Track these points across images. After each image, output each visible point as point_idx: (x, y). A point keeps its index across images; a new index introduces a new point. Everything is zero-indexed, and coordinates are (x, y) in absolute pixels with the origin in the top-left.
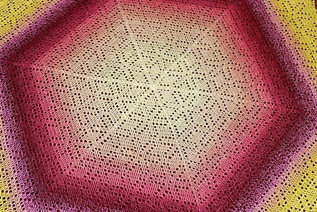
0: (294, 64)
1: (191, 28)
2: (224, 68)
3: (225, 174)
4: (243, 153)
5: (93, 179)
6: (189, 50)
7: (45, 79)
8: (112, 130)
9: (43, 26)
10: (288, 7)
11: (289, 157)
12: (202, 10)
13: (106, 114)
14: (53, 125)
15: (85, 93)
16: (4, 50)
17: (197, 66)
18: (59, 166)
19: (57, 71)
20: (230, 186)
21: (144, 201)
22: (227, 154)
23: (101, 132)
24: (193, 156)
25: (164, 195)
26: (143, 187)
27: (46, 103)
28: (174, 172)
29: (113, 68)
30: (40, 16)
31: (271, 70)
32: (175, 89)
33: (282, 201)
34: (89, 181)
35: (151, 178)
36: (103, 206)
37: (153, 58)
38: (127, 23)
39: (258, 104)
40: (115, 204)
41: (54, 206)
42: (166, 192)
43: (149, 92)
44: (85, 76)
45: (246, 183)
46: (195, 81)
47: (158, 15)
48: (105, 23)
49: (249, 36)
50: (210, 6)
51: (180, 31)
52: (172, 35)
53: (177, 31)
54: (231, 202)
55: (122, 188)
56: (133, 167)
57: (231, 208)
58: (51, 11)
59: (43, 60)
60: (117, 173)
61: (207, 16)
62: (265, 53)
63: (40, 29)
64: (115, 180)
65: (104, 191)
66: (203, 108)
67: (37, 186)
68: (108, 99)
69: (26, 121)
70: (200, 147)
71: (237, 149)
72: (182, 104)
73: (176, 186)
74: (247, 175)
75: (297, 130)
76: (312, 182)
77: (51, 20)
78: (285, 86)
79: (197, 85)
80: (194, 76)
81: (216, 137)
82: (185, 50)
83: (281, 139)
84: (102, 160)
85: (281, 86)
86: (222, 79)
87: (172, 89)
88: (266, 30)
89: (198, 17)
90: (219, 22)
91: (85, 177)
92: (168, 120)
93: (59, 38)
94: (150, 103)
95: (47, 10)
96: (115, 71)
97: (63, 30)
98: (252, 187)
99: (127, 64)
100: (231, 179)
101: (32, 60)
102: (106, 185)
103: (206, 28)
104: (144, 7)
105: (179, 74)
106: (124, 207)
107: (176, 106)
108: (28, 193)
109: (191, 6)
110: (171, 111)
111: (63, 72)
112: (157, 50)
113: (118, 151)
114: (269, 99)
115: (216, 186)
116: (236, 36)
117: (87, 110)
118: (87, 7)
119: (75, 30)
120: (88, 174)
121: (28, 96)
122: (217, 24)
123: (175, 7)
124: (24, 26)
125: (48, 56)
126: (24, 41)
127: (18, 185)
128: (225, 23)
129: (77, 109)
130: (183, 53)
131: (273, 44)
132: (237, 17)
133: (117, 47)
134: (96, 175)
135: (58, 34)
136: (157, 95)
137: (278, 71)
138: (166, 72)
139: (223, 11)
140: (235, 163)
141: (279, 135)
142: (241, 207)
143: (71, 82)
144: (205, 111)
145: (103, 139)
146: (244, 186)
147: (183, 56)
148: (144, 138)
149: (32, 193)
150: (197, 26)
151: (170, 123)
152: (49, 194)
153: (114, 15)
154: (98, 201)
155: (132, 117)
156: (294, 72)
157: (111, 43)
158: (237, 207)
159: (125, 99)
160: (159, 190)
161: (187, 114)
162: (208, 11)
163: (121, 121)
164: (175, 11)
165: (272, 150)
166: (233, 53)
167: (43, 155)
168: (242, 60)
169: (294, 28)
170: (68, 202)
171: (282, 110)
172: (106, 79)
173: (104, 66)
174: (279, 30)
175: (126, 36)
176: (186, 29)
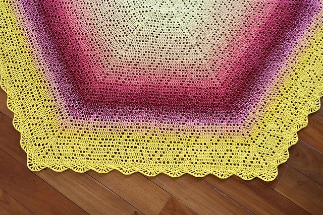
0: (36, 31)
1: (135, 57)
6: (135, 33)
9: (283, 42)
10: (35, 93)
12: (125, 79)
16: (310, 14)
30: (290, 54)
31: (58, 22)
37: (168, 22)
47: (171, 67)
48: (222, 53)
49: (77, 55)
50: (118, 84)
51: (146, 52)
52: (153, 47)
53: (149, 52)
58: (282, 61)
61: (119, 72)
62: (62, 38)
63: (285, 40)
77: (278, 50)
82: (139, 33)
85: (50, 8)
88: (60, 62)
89: (128, 70)
90: (107, 67)
93: (263, 31)
95: (285, 61)
96: (201, 6)
97: (262, 40)
103: (120, 58)
104: (186, 76)
109: (138, 83)
118: (246, 68)
119: (249, 42)
122: (109, 64)
126: (295, 25)
128: (101, 66)
130: (140, 30)
131: (54, 48)
135: (266, 35)
137: (51, 22)
139: (103, 80)
153: (215, 63)
156: (37, 23)
157: (212, 32)
162: (119, 78)
164: (154, 75)
166: (92, 34)
175: (199, 41)
176: (141, 55)
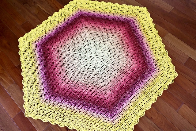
0: (146, 49)
1: (109, 35)
2: (120, 50)
3: (117, 89)
4: (124, 81)
5: (70, 88)
6: (107, 43)
7: (56, 52)
8: (78, 71)
10: (145, 28)
11: (141, 83)
12: (114, 28)
13: (76, 65)
14: (57, 69)
15: (69, 57)
16: (42, 41)
17: (110, 49)
18: (58, 83)
19: (60, 49)
20: (118, 93)
21: (87, 97)
22: (118, 82)
23: (74, 72)
24: (106, 82)
25: (94, 95)
26: (87, 92)
27: (55, 60)
28: (99, 87)
29: (80, 49)
30: (56, 29)
31: (137, 51)
32: (101, 57)
33: (137, 100)
34: (68, 89)
35: (90, 89)
36: (73, 98)
37: (94, 45)
38: (86, 32)
39: (131, 64)
40: (77, 98)
41: (55, 97)
42: (95, 94)
43: (92, 58)
44: (69, 51)
45: (124, 92)
46: (109, 55)
47: (97, 30)
48: (78, 32)
49: (130, 38)
50: (116, 27)
52: (102, 37)
53: (104, 36)
54: (118, 99)
55: (80, 92)
56: (84, 85)
57: (118, 101)
59: (55, 45)
60: (78, 87)
62: (135, 45)
63: (55, 34)
64: (77, 89)
65: (73, 93)
66: (111, 64)
67: (50, 90)
68: (77, 60)
69: (48, 67)
70: (109, 79)
71: (122, 80)
72: (103, 63)
73: (99, 92)
74: (125, 90)
75: (144, 74)
76: (149, 93)
77: (59, 31)
78: (142, 57)
79: (109, 56)
80: (109, 52)
81: (115, 75)
83: (138, 77)
84: (73, 82)
85: (140, 57)
86: (119, 54)
87: (100, 57)
88: (136, 36)
89: (112, 31)
90: (119, 33)
91: (67, 87)
92: (98, 68)
93: (61, 37)
94: (92, 62)
95: (58, 27)
97: (63, 35)
98: (126, 94)
99: (85, 47)
100: (119, 91)
101: (51, 45)
102: (74, 91)
103: (114, 35)
104: (93, 27)
105: (103, 52)
106: (80, 99)
107: (101, 63)
108: (47, 92)
109: (109, 27)
110: (99, 65)
111: (62, 50)
112: (96, 43)
113: (79, 79)
114: (135, 62)
115: (113, 93)
116: (125, 38)
117: (69, 64)
118: (72, 26)
119: (67, 35)
120: (68, 86)
121: (49, 58)
123: (104, 27)
124: (50, 33)
125: (57, 44)
126: (49, 38)
127: (44, 89)
128: (121, 33)
129: (66, 63)
131: (139, 42)
132: (126, 31)
133: (82, 41)
134: (71, 87)
136: (95, 59)
137: (140, 52)
138: (98, 51)
139: (121, 29)
140: (121, 85)
141: (138, 75)
142: (122, 101)
143: (65, 53)
144: (112, 65)
145: (74, 74)
146: (123, 94)
147: (105, 45)
148: (89, 74)
149: (48, 93)
150: (111, 34)
151: (99, 69)
152: (54, 93)
153: (82, 29)
154: (71, 96)
155: (85, 67)
156: (145, 52)
157: (80, 40)
158: (120, 101)
159: (83, 60)
160: (93, 94)
161: (105, 66)
162: (116, 29)
163: (81, 68)
165: (135, 81)
166: (124, 45)
167: (53, 79)
168: (126, 47)
169: (147, 36)
170: (61, 96)
171: (140, 66)
172: (77, 53)
173: (77, 48)
174: (141, 36)
175: (85, 37)
176: (107, 35)
